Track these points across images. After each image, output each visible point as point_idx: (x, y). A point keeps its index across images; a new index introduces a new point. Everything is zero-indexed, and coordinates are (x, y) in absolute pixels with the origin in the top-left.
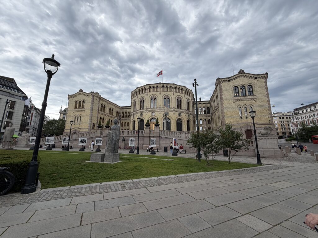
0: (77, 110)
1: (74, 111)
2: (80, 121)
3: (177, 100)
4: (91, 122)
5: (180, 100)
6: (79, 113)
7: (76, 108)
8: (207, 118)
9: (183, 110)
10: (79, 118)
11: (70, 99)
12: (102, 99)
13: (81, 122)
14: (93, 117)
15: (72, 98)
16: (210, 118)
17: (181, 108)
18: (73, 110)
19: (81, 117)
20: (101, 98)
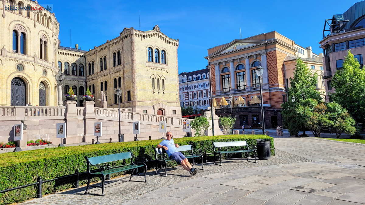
3: (41, 40)
5: (45, 42)
8: (78, 84)
9: (50, 63)
16: (83, 84)
17: (46, 59)
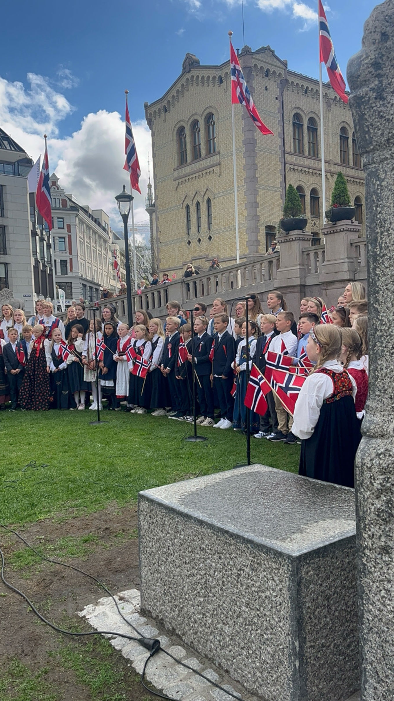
0: (187, 169)
1: (180, 181)
2: (209, 224)
4: (255, 217)
6: (200, 184)
7: (183, 160)
10: (203, 207)
11: (157, 122)
12: (296, 81)
13: (214, 227)
14: (261, 192)
15: (163, 115)
18: (176, 174)
19: (209, 200)
20: (291, 79)
